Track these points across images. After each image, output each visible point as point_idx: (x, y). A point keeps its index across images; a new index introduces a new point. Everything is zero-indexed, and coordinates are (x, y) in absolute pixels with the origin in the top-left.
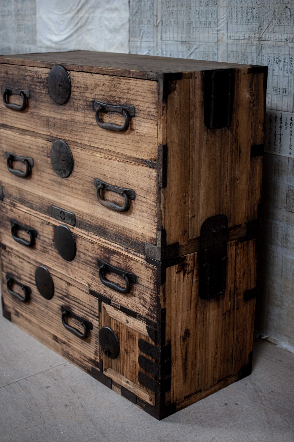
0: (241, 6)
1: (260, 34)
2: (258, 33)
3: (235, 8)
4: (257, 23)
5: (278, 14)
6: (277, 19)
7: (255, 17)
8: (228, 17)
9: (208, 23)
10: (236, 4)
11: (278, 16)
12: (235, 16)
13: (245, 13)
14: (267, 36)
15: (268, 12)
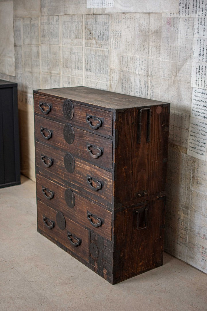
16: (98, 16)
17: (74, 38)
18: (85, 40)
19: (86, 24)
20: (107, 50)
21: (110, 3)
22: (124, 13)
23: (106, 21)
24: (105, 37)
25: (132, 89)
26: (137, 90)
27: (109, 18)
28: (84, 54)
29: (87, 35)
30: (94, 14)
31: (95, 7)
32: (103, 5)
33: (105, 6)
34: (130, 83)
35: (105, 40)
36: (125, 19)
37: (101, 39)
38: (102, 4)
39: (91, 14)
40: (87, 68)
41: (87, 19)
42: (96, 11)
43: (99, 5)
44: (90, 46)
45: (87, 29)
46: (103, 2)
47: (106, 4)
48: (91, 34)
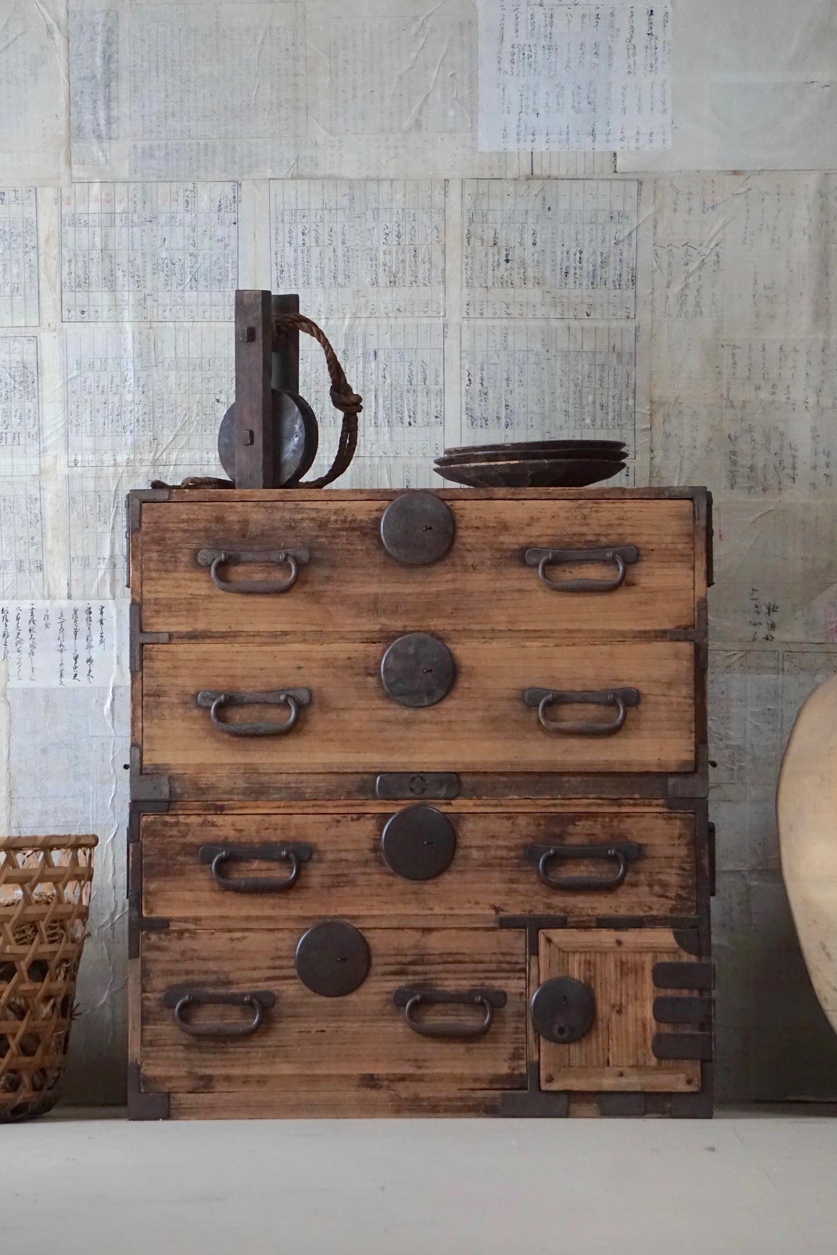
0: (104, 400)
1: (155, 454)
2: (150, 452)
3: (88, 404)
4: (146, 432)
5: (198, 414)
6: (195, 423)
7: (141, 420)
8: (68, 421)
9: (9, 436)
10: (89, 397)
11: (198, 418)
12: (89, 420)
13: (115, 413)
14: (174, 456)
15: (172, 411)
16: (564, 186)
17: (375, 283)
18: (465, 291)
19: (471, 221)
20: (631, 325)
21: (645, 130)
22: (735, 173)
23: (618, 206)
24: (611, 273)
25: (794, 468)
26: (827, 471)
27: (639, 194)
28: (453, 355)
29: (477, 267)
30: (531, 177)
31: (540, 146)
32: (600, 137)
33: (616, 147)
34: (781, 448)
35: (610, 285)
36: (747, 197)
37: (585, 282)
38: (593, 134)
39: (509, 177)
40: (477, 414)
41: (477, 197)
42: (545, 165)
43: (573, 137)
44: (504, 315)
45: (478, 243)
46: (600, 127)
47: (619, 136)
48: (507, 261)
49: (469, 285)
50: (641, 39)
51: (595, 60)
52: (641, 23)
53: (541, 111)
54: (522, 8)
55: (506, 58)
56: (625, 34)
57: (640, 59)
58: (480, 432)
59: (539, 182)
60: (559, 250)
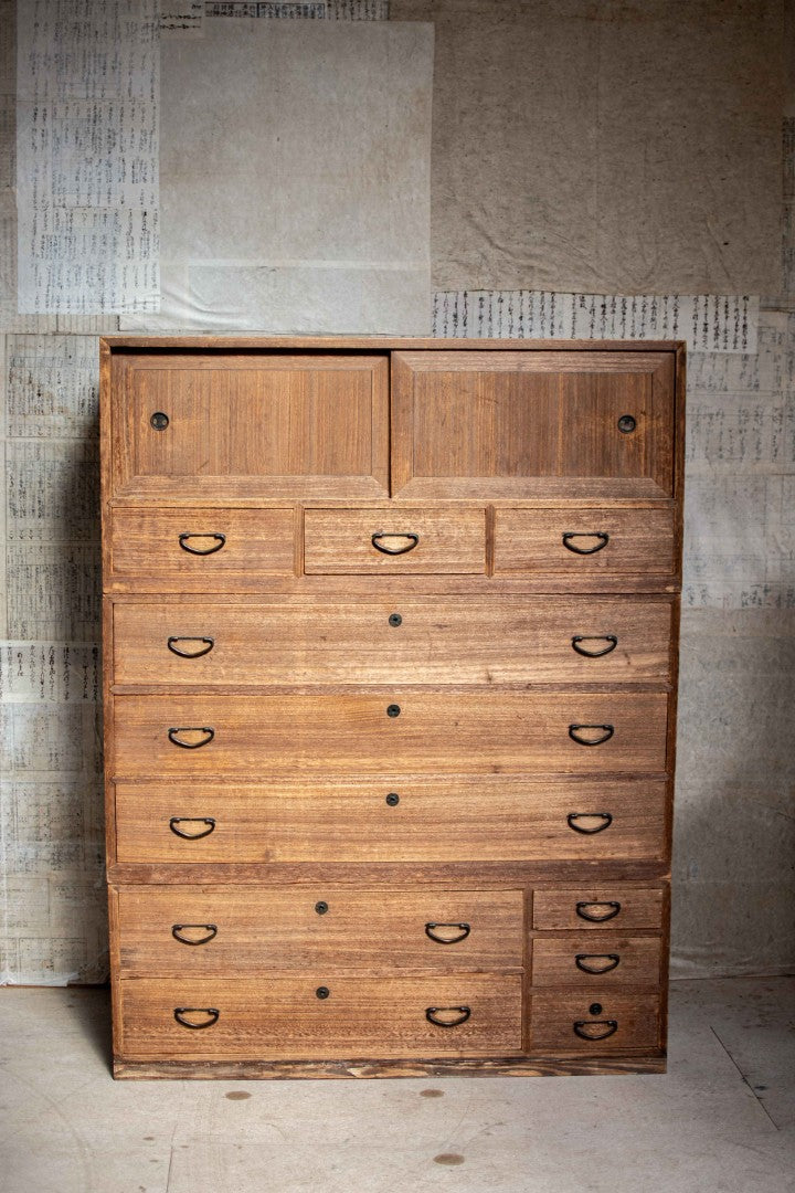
16: (81, 341)
18: (8, 417)
19: (13, 365)
21: (140, 299)
22: (205, 332)
29: (17, 399)
30: (55, 334)
31: (64, 311)
32: (107, 305)
33: (119, 311)
38: (102, 302)
39: (42, 331)
40: (18, 507)
41: (18, 347)
42: (67, 325)
43: (87, 304)
44: (37, 434)
45: (18, 381)
46: (107, 297)
47: (121, 303)
48: (39, 395)
49: (11, 412)
50: (137, 232)
51: (103, 248)
52: (138, 222)
53: (65, 284)
54: (50, 209)
55: (38, 244)
56: (125, 229)
57: (137, 248)
58: (19, 521)
59: (62, 337)
60: (78, 387)
